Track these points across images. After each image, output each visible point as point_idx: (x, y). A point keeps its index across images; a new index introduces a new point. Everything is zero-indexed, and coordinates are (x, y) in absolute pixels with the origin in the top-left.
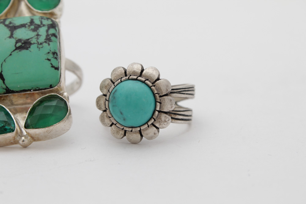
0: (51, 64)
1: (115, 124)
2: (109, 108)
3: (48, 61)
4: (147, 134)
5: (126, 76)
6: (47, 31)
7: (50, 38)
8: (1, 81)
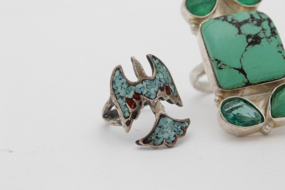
0: (283, 56)
6: (270, 25)
7: (274, 31)
8: (243, 76)
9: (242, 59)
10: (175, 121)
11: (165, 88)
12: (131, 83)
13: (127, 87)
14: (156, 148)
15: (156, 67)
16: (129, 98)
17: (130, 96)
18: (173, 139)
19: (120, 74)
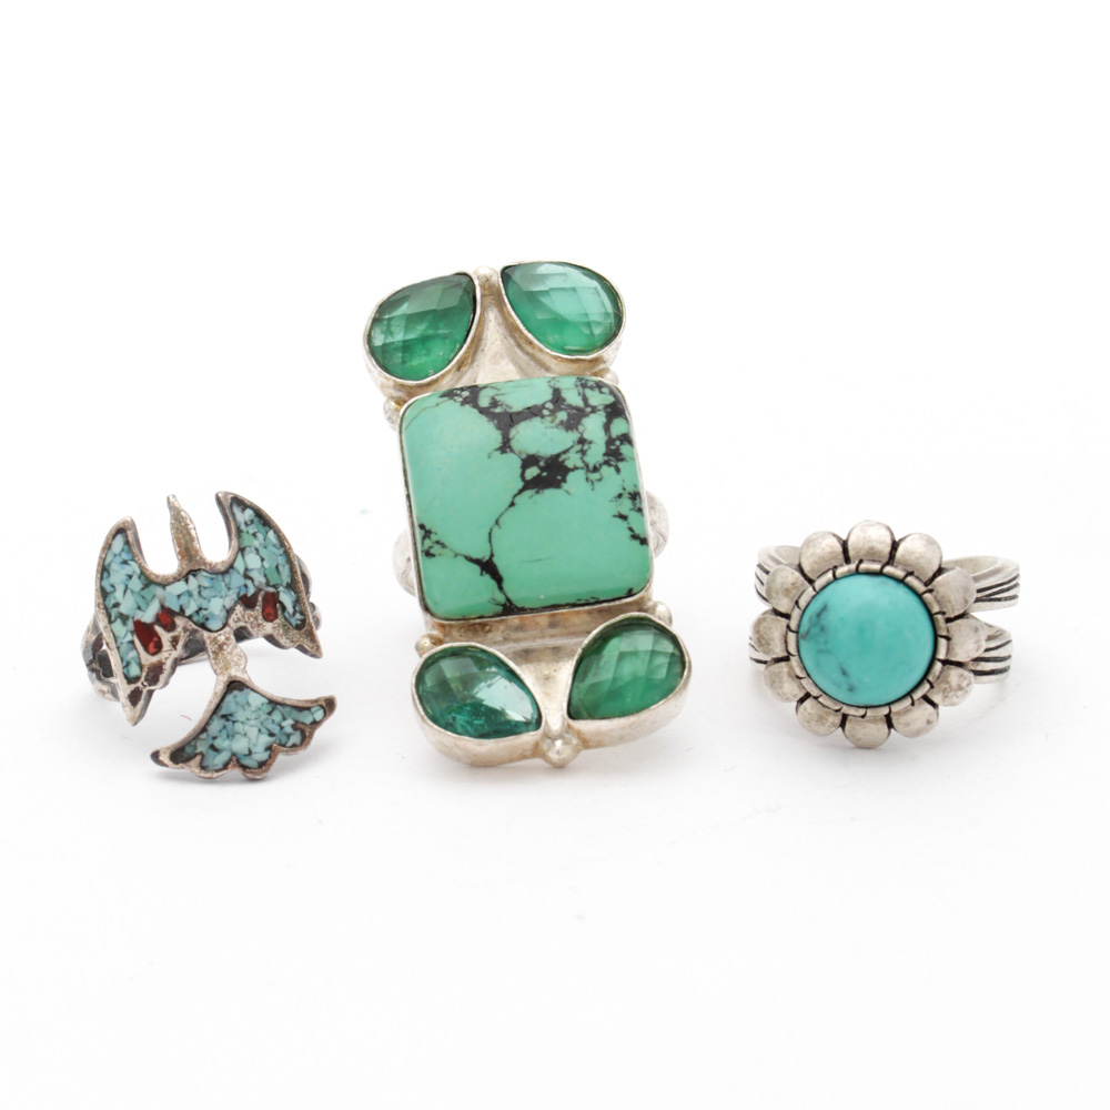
0: (631, 529)
1: (816, 698)
2: (798, 651)
3: (620, 521)
4: (908, 724)
5: (847, 560)
6: (607, 428)
7: (618, 449)
8: (493, 583)
9: (496, 530)
10: (274, 704)
11: (260, 599)
12: (153, 577)
13: (143, 589)
14: (210, 778)
15: (239, 531)
16: (144, 624)
17: (148, 616)
18: (261, 756)
19: (126, 548)
